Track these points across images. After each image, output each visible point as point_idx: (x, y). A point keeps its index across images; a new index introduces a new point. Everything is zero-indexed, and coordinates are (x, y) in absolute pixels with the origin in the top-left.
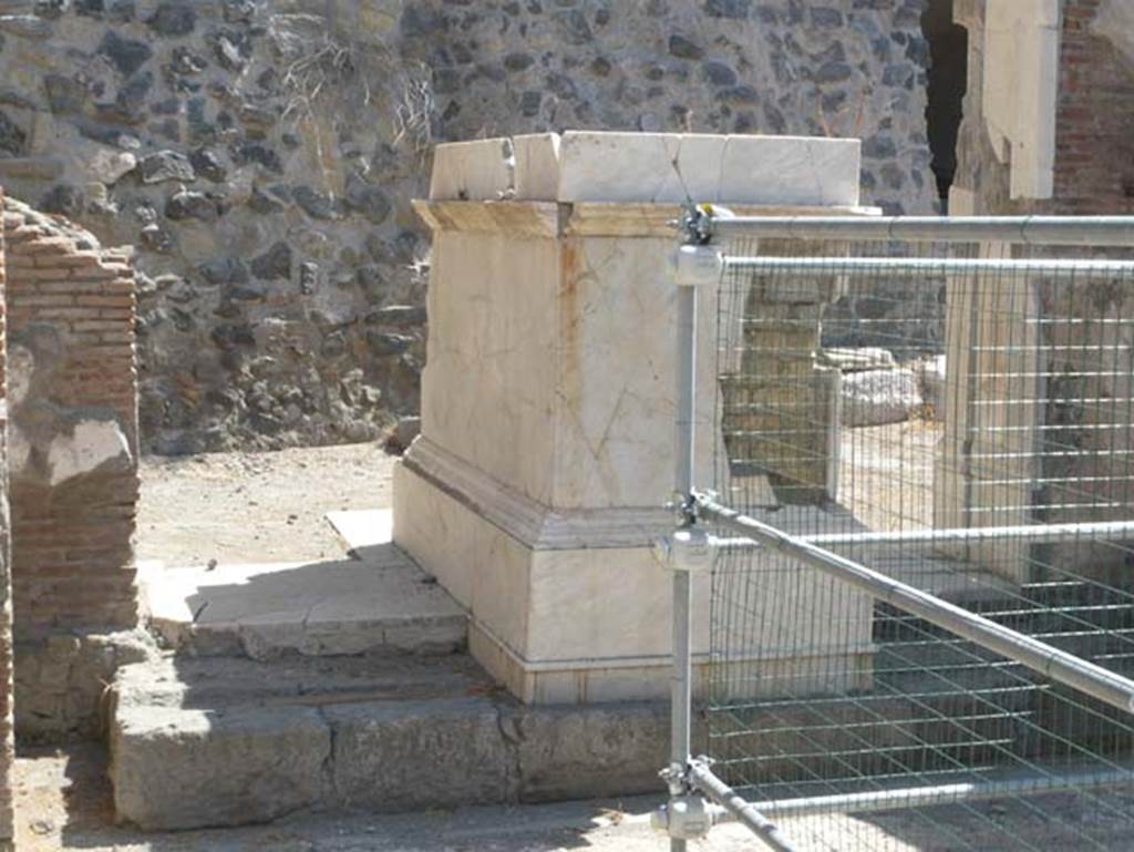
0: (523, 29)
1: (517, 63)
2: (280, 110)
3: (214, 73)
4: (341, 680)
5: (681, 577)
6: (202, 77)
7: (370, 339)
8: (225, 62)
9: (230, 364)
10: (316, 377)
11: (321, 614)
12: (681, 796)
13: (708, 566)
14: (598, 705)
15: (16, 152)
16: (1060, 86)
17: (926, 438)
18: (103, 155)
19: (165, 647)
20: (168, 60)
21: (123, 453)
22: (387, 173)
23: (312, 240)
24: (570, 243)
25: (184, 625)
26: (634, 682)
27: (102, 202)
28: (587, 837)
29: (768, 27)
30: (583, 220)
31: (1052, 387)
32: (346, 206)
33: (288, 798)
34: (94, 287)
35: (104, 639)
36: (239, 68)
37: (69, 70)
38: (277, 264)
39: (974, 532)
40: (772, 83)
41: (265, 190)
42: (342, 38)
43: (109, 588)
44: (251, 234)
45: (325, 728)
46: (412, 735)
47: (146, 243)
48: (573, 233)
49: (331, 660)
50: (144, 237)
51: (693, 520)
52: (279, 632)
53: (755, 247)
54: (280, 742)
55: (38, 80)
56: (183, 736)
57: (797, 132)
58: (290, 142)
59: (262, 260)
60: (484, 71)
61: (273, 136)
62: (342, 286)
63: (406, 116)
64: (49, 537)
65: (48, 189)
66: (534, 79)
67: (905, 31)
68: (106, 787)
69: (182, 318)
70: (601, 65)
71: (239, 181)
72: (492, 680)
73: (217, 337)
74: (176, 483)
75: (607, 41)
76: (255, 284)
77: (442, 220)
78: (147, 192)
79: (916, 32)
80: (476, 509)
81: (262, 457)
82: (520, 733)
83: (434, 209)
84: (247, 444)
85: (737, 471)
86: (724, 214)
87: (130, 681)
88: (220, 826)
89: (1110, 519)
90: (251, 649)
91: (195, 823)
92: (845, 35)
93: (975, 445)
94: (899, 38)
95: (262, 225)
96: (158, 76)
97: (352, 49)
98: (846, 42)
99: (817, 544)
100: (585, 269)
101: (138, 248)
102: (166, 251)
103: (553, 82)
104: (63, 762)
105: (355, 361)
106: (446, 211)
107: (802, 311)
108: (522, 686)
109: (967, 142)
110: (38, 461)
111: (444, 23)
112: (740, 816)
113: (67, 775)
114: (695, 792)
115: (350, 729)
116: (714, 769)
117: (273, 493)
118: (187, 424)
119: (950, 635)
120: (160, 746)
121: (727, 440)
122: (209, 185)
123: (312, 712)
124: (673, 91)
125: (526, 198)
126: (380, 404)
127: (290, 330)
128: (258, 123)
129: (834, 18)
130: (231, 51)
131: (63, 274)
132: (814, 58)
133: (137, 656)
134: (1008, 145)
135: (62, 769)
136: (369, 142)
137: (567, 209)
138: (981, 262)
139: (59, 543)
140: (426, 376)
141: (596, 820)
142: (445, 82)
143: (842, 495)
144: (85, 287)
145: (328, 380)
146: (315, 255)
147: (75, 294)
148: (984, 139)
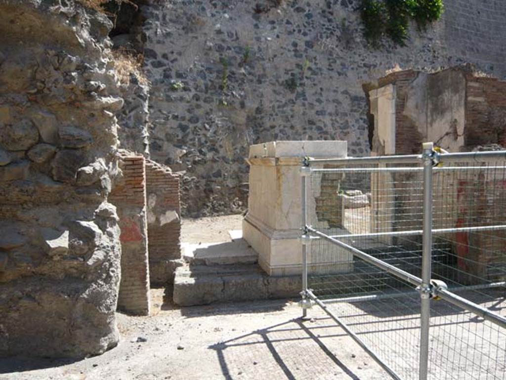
0: (274, 119)
1: (273, 127)
2: (218, 139)
3: (204, 131)
4: (228, 270)
5: (304, 246)
6: (201, 132)
7: (240, 191)
8: (206, 129)
9: (208, 197)
10: (227, 199)
11: (223, 255)
12: (305, 299)
13: (310, 243)
14: (287, 276)
15: (159, 150)
16: (396, 127)
17: (367, 211)
18: (179, 150)
19: (187, 263)
20: (193, 129)
21: (177, 218)
22: (243, 153)
23: (226, 168)
24: (279, 167)
25: (192, 258)
26: (296, 271)
27: (178, 161)
28: (284, 308)
29: (330, 117)
30: (281, 162)
31: (396, 199)
32: (234, 161)
33: (214, 299)
34: (170, 180)
35: (173, 261)
36: (209, 130)
37: (171, 132)
38: (218, 174)
39: (379, 234)
40: (332, 130)
41: (215, 157)
42: (232, 123)
43: (174, 249)
44: (212, 168)
45: (222, 282)
46: (243, 284)
47: (189, 170)
48: (279, 165)
49: (226, 266)
50: (188, 168)
51: (306, 232)
52: (213, 259)
53: (323, 166)
54: (211, 286)
55: (164, 135)
56: (189, 284)
57: (338, 140)
58: (221, 146)
59: (214, 173)
60: (265, 129)
61: (217, 145)
62: (233, 179)
63: (247, 140)
64: (160, 238)
65: (167, 158)
66: (277, 130)
67: (362, 117)
68: (172, 295)
69: (197, 187)
70: (292, 127)
71: (209, 155)
72: (263, 270)
73: (205, 191)
74: (195, 224)
75: (293, 122)
76: (213, 179)
77: (251, 163)
78: (188, 159)
79: (365, 117)
80: (259, 230)
81: (215, 218)
82: (269, 283)
83: (250, 160)
84: (212, 215)
85: (319, 220)
86: (312, 159)
87: (179, 271)
88: (198, 305)
89: (399, 231)
90: (207, 263)
91: (191, 304)
92: (348, 118)
93: (379, 213)
94: (361, 119)
95: (215, 165)
96: (191, 132)
97: (234, 125)
98: (349, 120)
99: (334, 238)
100: (282, 173)
101: (187, 171)
102: (193, 172)
103: (281, 131)
104: (164, 290)
105: (236, 196)
106: (252, 161)
107: (335, 182)
108: (269, 271)
109: (375, 141)
110: (158, 220)
111: (255, 118)
112: (318, 304)
113: (164, 293)
114: (308, 298)
115: (228, 283)
116: (313, 292)
117: (216, 226)
118: (198, 211)
119: (362, 260)
120: (184, 286)
121: (317, 213)
122: (202, 156)
123: (219, 278)
124: (309, 132)
125: (269, 157)
126: (242, 206)
127: (221, 189)
128: (214, 143)
129: (346, 115)
130: (207, 126)
131: (163, 177)
132: (342, 124)
133: (181, 265)
134: (384, 142)
135: (163, 292)
136: (239, 146)
137: (277, 159)
138: (379, 169)
139: (163, 239)
140: (249, 199)
141: (287, 304)
142: (256, 132)
143: (346, 224)
144: (168, 180)
145: (230, 200)
146: (227, 172)
147: (166, 182)
148: (379, 140)
